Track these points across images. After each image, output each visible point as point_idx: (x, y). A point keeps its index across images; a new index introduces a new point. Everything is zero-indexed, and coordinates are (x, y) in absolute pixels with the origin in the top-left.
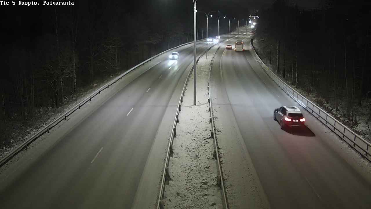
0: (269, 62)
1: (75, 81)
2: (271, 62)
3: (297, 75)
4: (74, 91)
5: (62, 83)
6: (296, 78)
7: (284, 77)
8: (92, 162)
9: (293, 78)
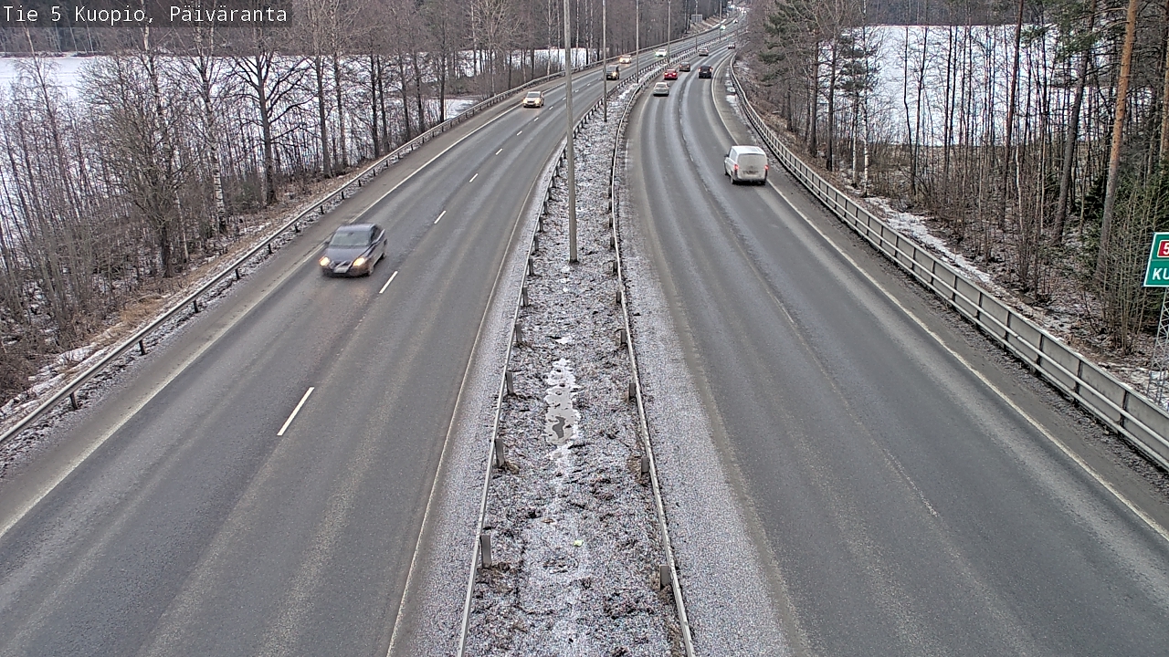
0: (783, 124)
1: (219, 194)
2: (789, 125)
3: (866, 160)
4: (221, 225)
5: (178, 202)
6: (863, 171)
7: (829, 166)
8: (280, 433)
9: (857, 169)
